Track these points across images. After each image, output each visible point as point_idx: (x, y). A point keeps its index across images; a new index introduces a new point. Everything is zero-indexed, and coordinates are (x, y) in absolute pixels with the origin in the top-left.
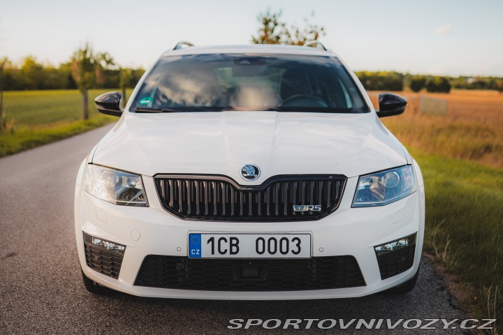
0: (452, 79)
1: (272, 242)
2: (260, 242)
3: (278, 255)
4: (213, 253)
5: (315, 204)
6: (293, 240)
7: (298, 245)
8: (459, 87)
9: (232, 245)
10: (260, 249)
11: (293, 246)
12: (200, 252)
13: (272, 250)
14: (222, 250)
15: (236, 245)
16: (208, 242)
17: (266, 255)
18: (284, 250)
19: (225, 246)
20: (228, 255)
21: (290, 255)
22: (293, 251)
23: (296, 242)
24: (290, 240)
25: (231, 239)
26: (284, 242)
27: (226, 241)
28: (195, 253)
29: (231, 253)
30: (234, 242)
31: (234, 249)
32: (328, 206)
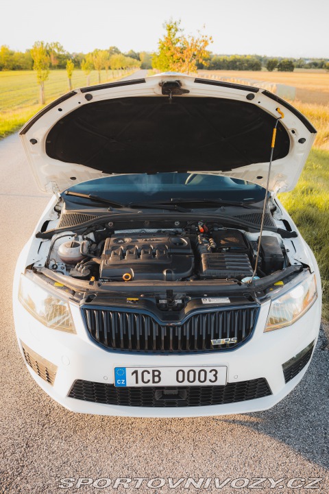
0: (295, 61)
1: (192, 373)
2: (181, 373)
3: (197, 383)
4: (137, 382)
5: (231, 337)
6: (211, 372)
7: (215, 375)
8: (299, 67)
9: (154, 376)
10: (180, 379)
11: (210, 376)
12: (125, 382)
13: (191, 379)
14: (146, 380)
15: (159, 376)
16: (133, 374)
17: (186, 383)
18: (202, 379)
19: (148, 377)
20: (151, 384)
21: (207, 383)
22: (210, 380)
23: (214, 372)
24: (208, 371)
25: (154, 371)
26: (203, 373)
27: (149, 373)
28: (120, 383)
29: (154, 382)
30: (156, 373)
31: (157, 379)
32: (243, 336)
